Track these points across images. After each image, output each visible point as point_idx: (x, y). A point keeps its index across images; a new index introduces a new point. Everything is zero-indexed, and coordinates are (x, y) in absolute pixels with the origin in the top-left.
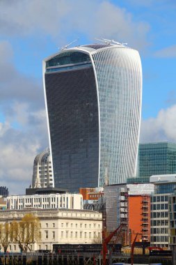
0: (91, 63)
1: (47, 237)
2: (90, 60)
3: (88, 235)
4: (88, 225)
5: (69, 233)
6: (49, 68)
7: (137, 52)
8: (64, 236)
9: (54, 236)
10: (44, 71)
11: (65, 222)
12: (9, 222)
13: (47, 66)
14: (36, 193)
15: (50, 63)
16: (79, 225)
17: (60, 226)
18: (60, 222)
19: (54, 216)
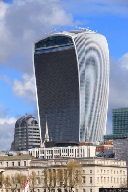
0: (73, 45)
1: (84, 182)
2: (72, 42)
3: (116, 179)
4: (116, 172)
5: (103, 178)
6: (37, 49)
8: (100, 181)
9: (91, 181)
10: (33, 52)
11: (99, 168)
12: (47, 169)
13: (35, 48)
14: (55, 146)
15: (38, 45)
16: (110, 171)
17: (96, 173)
18: (96, 168)
19: (91, 163)
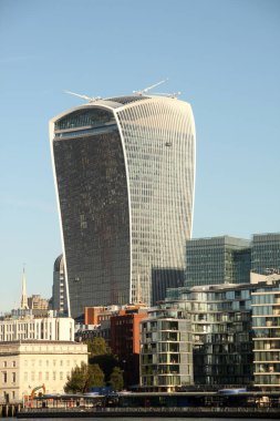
0: (116, 125)
1: (6, 381)
5: (37, 374)
6: (59, 132)
7: (189, 105)
8: (30, 379)
9: (15, 379)
10: (52, 136)
11: (29, 359)
13: (56, 130)
15: (61, 123)
19: (15, 350)
